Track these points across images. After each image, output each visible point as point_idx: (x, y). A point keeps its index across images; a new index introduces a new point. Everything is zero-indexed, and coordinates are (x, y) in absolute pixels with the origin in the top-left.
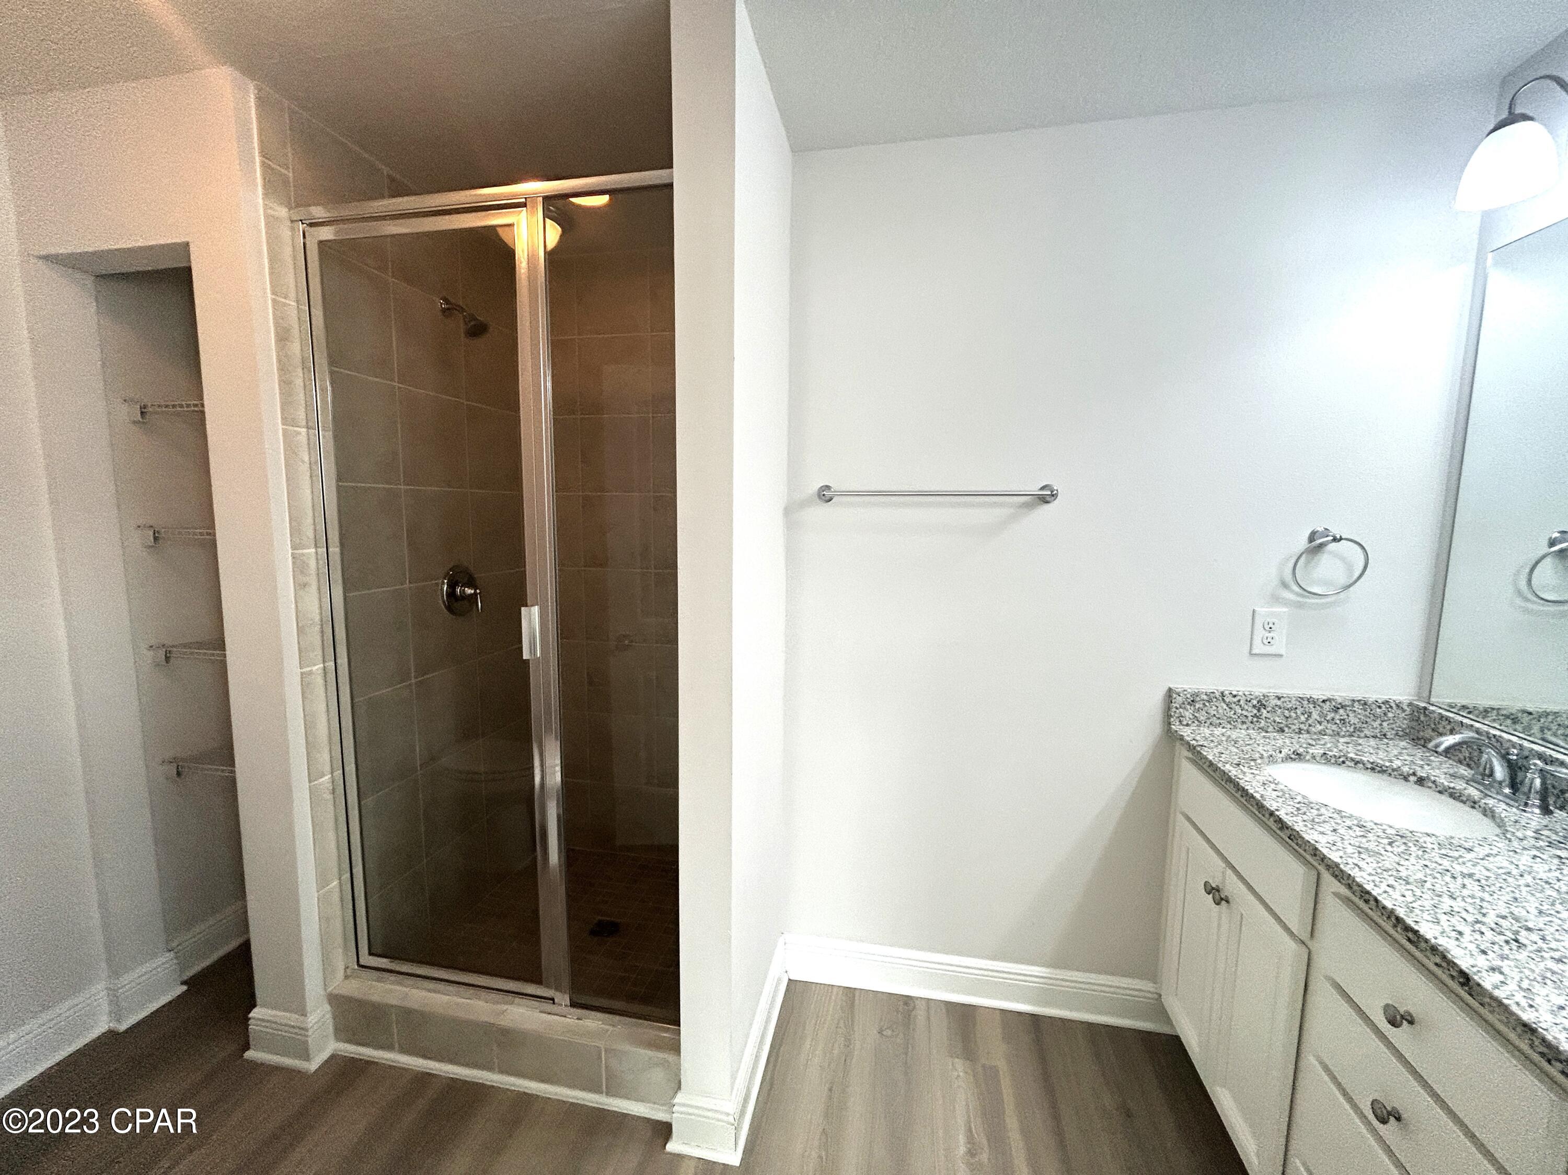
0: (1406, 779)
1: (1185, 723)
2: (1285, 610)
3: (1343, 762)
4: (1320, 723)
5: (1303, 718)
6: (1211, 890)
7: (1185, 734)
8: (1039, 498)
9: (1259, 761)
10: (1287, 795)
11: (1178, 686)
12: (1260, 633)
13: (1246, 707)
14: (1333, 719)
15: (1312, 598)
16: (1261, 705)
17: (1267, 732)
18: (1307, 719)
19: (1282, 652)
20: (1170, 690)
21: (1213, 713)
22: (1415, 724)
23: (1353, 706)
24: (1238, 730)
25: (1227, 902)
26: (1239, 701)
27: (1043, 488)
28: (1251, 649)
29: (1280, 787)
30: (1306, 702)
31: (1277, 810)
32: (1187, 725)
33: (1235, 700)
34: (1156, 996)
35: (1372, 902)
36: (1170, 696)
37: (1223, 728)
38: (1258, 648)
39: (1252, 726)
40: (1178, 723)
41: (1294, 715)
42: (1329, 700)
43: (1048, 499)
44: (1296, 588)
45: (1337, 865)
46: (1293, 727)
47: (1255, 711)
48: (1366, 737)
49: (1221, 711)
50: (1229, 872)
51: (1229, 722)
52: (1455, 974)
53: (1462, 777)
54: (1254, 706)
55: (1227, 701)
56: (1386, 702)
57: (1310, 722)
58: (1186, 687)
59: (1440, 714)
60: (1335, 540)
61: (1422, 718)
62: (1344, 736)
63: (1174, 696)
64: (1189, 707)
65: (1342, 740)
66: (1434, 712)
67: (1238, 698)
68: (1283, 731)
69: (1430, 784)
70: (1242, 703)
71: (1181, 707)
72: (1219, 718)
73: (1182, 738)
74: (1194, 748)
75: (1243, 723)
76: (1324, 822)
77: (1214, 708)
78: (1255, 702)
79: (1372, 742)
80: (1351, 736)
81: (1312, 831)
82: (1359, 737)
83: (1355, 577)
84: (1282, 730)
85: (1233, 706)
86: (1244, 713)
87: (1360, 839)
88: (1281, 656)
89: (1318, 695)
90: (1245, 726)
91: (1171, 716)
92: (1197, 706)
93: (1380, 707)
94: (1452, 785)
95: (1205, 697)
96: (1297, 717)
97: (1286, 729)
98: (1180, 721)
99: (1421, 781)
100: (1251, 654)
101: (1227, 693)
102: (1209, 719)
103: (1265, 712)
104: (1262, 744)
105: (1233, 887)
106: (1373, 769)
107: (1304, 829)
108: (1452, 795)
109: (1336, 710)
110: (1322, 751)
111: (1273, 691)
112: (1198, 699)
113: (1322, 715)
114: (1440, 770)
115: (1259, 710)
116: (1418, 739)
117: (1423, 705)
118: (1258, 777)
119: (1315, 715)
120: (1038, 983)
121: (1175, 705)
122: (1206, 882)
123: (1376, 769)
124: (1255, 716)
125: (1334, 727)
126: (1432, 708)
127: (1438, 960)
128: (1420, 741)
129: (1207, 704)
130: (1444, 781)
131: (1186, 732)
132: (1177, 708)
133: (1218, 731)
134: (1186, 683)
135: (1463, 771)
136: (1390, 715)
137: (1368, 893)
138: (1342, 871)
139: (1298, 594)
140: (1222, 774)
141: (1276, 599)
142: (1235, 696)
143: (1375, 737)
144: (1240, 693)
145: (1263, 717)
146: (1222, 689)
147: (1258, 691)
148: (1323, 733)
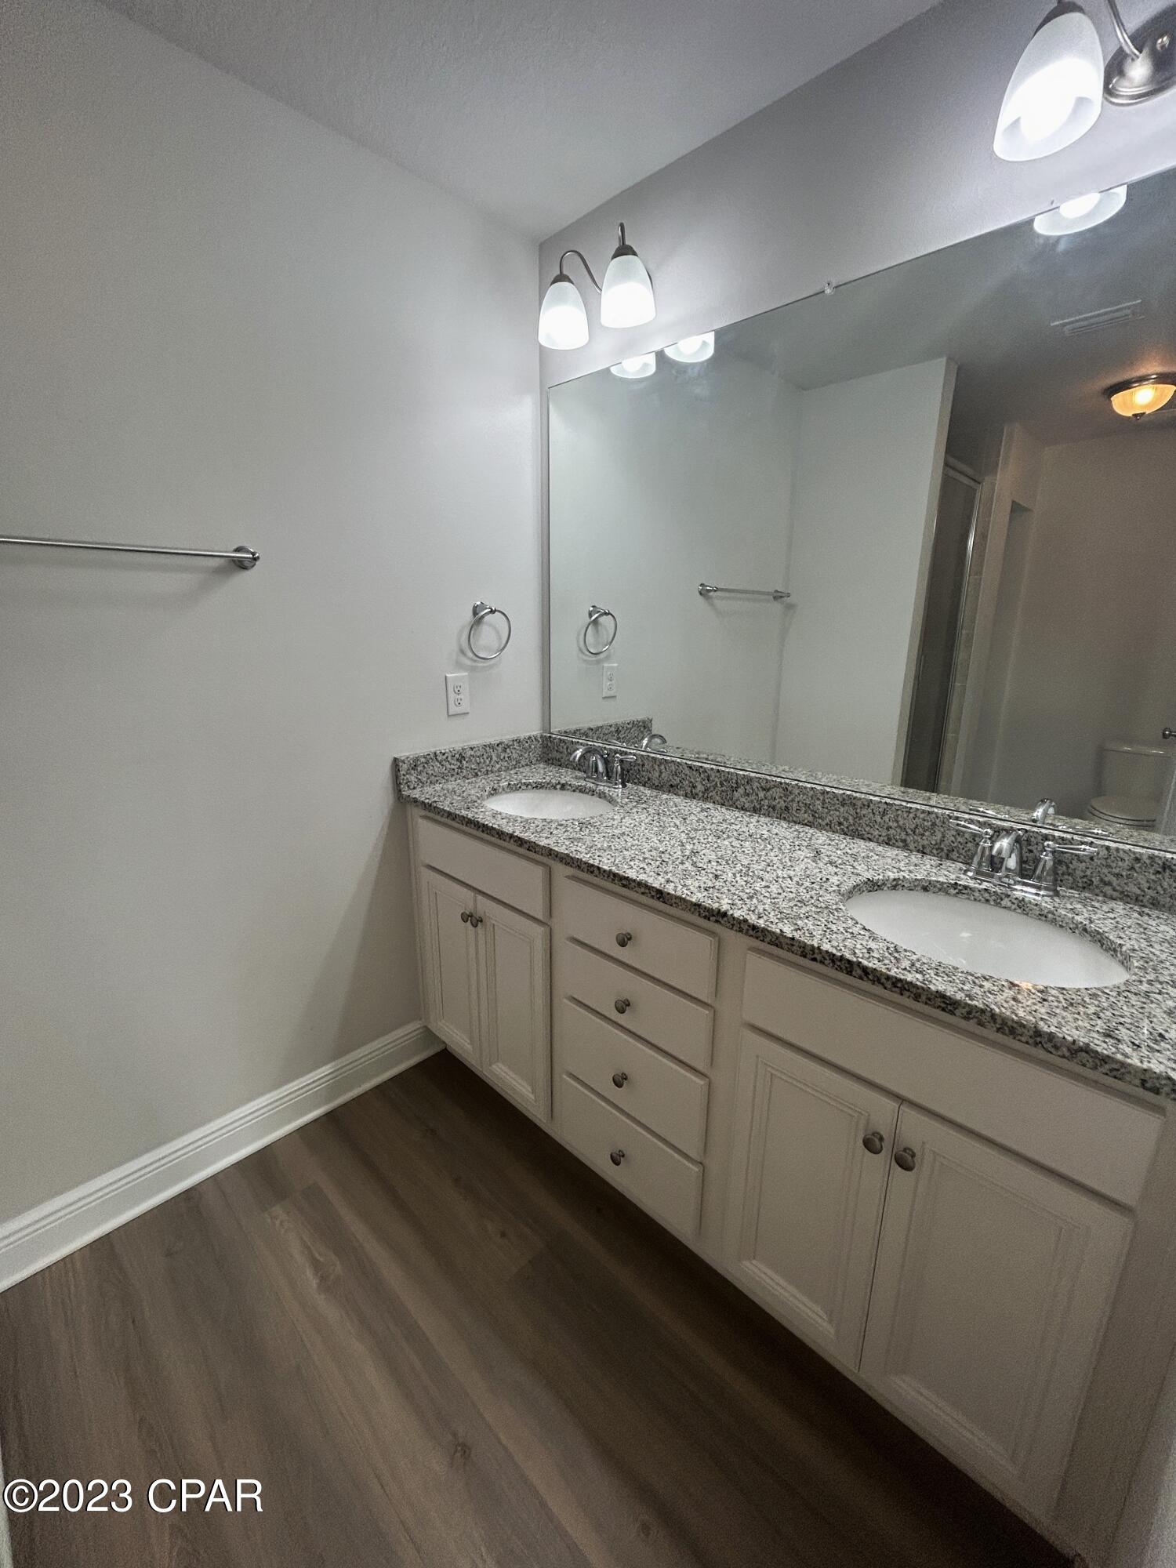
0: (555, 788)
1: (412, 787)
2: (467, 674)
3: (520, 787)
4: (498, 763)
5: (488, 762)
6: (467, 917)
7: (417, 796)
8: (234, 561)
9: (479, 801)
10: (510, 819)
11: (402, 754)
12: (452, 696)
13: (453, 762)
14: (504, 758)
15: (482, 662)
16: (461, 758)
17: (468, 779)
18: (490, 762)
19: (468, 710)
20: (395, 759)
21: (430, 772)
22: (546, 749)
23: (514, 745)
24: (450, 783)
25: (481, 921)
26: (447, 758)
27: (238, 550)
28: (448, 712)
29: (504, 815)
30: (488, 749)
31: (514, 832)
32: (414, 788)
33: (444, 757)
34: (425, 1029)
35: (596, 872)
36: (397, 765)
37: (440, 783)
38: (453, 710)
39: (458, 776)
40: (407, 789)
41: (482, 761)
42: (501, 743)
43: (246, 563)
44: (470, 654)
45: (567, 855)
46: (483, 770)
47: (459, 764)
48: (523, 766)
49: (436, 769)
50: (480, 897)
51: (443, 778)
52: (653, 894)
53: (580, 778)
54: (458, 760)
55: (439, 759)
56: (530, 738)
57: (492, 763)
58: (407, 754)
59: (560, 739)
60: (492, 611)
61: (549, 744)
62: (511, 770)
63: (401, 764)
64: (413, 772)
65: (512, 772)
66: (555, 738)
67: (446, 755)
68: (478, 775)
69: (569, 787)
70: (449, 759)
71: (407, 774)
72: (436, 776)
73: (415, 801)
74: (431, 805)
75: (452, 775)
76: (543, 830)
77: (431, 768)
78: (457, 756)
79: (528, 768)
80: (515, 768)
81: (542, 839)
82: (519, 768)
83: (504, 642)
84: (476, 775)
85: (444, 763)
86: (452, 767)
87: (566, 834)
88: (468, 713)
89: (494, 741)
90: (453, 779)
91: (401, 784)
92: (419, 769)
93: (527, 742)
94: (579, 784)
95: (423, 760)
96: (485, 762)
97: (479, 773)
98: (408, 786)
99: (563, 787)
100: (449, 716)
101: (438, 752)
102: (428, 778)
103: (464, 762)
104: (473, 788)
105: (484, 907)
106: (537, 787)
107: (536, 839)
108: (581, 791)
109: (504, 750)
110: (507, 783)
111: (466, 745)
112: (419, 763)
113: (498, 756)
114: (567, 776)
115: (461, 762)
116: (549, 760)
117: (548, 735)
118: (487, 813)
119: (494, 758)
120: (326, 1082)
121: (402, 773)
122: (462, 914)
123: (538, 786)
124: (459, 768)
125: (506, 764)
126: (554, 736)
127: (643, 890)
128: (549, 761)
129: (426, 765)
130: (575, 783)
131: (416, 794)
132: (404, 775)
133: (438, 787)
134: (408, 750)
135: (580, 774)
136: (533, 746)
137: (593, 865)
138: (572, 858)
139: (472, 660)
140: (462, 819)
141: (459, 666)
142: (444, 754)
143: (527, 765)
144: (447, 751)
145: (464, 767)
146: (433, 750)
147: (458, 746)
148: (499, 770)
